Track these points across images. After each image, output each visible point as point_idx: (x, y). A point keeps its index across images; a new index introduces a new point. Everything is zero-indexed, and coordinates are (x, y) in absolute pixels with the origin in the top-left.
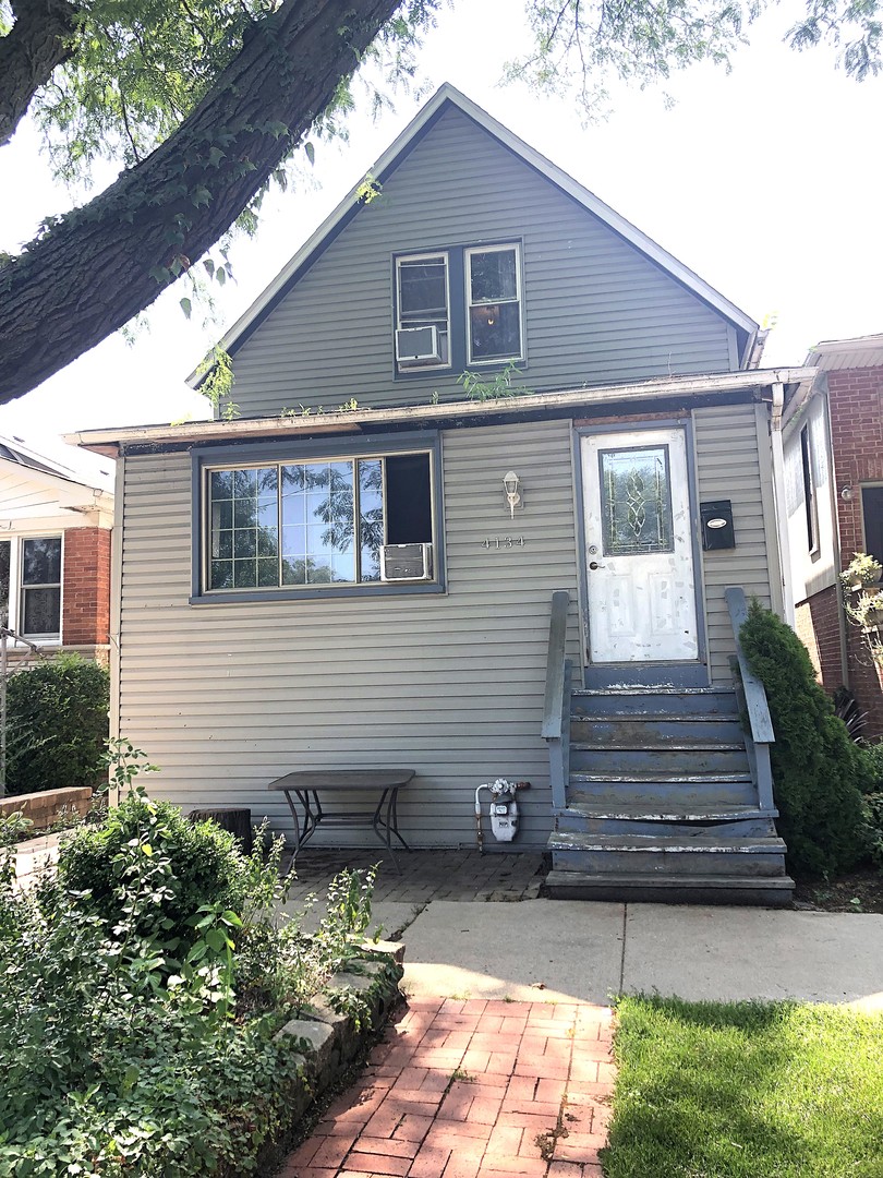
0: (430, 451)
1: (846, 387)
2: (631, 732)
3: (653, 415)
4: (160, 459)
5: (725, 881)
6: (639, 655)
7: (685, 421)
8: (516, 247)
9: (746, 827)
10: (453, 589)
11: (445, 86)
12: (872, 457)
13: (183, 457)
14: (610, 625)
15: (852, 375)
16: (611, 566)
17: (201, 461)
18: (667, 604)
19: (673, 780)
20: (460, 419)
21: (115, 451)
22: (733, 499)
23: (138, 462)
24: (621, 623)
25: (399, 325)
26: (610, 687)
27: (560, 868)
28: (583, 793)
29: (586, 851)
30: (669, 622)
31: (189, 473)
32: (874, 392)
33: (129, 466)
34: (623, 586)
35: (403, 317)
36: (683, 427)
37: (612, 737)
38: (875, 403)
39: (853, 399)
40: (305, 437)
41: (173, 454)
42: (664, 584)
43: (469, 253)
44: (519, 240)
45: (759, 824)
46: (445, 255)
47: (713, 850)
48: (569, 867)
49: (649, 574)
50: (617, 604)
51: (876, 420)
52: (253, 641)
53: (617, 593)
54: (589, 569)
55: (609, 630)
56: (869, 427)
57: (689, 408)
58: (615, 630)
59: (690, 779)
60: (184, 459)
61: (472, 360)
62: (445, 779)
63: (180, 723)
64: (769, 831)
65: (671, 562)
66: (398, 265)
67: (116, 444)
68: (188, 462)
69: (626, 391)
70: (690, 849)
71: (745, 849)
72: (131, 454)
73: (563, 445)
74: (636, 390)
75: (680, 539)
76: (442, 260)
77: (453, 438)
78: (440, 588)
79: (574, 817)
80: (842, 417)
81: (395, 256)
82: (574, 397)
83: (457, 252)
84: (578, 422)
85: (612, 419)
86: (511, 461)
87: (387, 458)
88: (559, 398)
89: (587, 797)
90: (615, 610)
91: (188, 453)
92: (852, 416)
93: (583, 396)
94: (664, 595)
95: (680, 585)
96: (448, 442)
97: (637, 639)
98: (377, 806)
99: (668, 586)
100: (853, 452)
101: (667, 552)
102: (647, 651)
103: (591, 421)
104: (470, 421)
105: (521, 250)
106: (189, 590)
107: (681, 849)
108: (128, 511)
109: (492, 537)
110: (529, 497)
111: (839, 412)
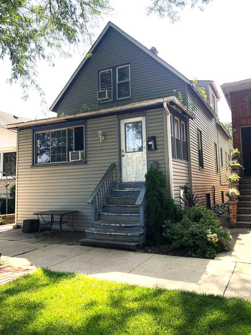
0: (84, 126)
1: (236, 97)
2: (123, 202)
3: (137, 113)
4: (26, 131)
5: (119, 243)
6: (133, 180)
7: (145, 114)
8: (129, 65)
9: (136, 228)
10: (89, 163)
11: (109, 22)
12: (243, 118)
13: (30, 130)
14: (127, 172)
15: (238, 93)
16: (127, 156)
17: (34, 131)
18: (141, 166)
19: (123, 215)
20: (91, 117)
21: (17, 129)
22: (156, 136)
23: (22, 132)
24: (129, 171)
25: (100, 90)
26: (125, 189)
27: (88, 237)
28: (103, 218)
29: (93, 233)
30: (141, 171)
31: (31, 134)
32: (244, 98)
33: (20, 133)
34: (130, 161)
35: (101, 88)
36: (144, 116)
37: (118, 203)
38: (245, 101)
39: (238, 100)
40: (56, 123)
41: (29, 130)
42: (140, 160)
43: (117, 68)
44: (129, 63)
45: (139, 228)
46: (111, 70)
47: (122, 234)
48: (90, 237)
49: (136, 158)
50: (128, 166)
51: (245, 107)
52: (44, 177)
53: (128, 163)
54: (122, 157)
55: (126, 173)
56: (243, 109)
57: (146, 110)
58: (128, 173)
59: (127, 215)
60: (30, 131)
61: (118, 98)
62: (86, 213)
63: (29, 197)
64: (141, 230)
65: (142, 154)
66: (100, 73)
67: (17, 127)
68: (31, 131)
69: (125, 107)
70: (116, 234)
71: (129, 234)
72: (21, 130)
73: (114, 123)
74: (128, 106)
75: (144, 148)
76: (111, 71)
77: (90, 122)
78: (86, 163)
79: (96, 224)
80: (234, 106)
81: (99, 71)
82: (113, 109)
83: (114, 68)
84: (119, 116)
85: (127, 114)
86: (100, 128)
87: (75, 128)
88: (109, 110)
89: (104, 219)
90: (128, 168)
91: (31, 129)
92: (238, 106)
93: (115, 109)
94: (140, 164)
95: (144, 160)
96: (88, 123)
97: (133, 176)
98: (67, 220)
99: (141, 161)
100: (237, 117)
101: (141, 151)
102: (135, 179)
103: (122, 115)
104: (93, 117)
105: (130, 66)
106: (31, 164)
107: (114, 234)
108: (20, 144)
109: (98, 149)
110: (107, 137)
111: (233, 105)
